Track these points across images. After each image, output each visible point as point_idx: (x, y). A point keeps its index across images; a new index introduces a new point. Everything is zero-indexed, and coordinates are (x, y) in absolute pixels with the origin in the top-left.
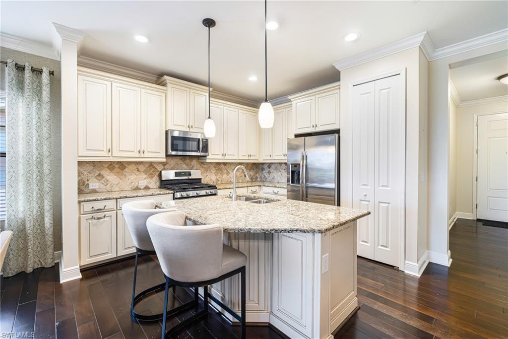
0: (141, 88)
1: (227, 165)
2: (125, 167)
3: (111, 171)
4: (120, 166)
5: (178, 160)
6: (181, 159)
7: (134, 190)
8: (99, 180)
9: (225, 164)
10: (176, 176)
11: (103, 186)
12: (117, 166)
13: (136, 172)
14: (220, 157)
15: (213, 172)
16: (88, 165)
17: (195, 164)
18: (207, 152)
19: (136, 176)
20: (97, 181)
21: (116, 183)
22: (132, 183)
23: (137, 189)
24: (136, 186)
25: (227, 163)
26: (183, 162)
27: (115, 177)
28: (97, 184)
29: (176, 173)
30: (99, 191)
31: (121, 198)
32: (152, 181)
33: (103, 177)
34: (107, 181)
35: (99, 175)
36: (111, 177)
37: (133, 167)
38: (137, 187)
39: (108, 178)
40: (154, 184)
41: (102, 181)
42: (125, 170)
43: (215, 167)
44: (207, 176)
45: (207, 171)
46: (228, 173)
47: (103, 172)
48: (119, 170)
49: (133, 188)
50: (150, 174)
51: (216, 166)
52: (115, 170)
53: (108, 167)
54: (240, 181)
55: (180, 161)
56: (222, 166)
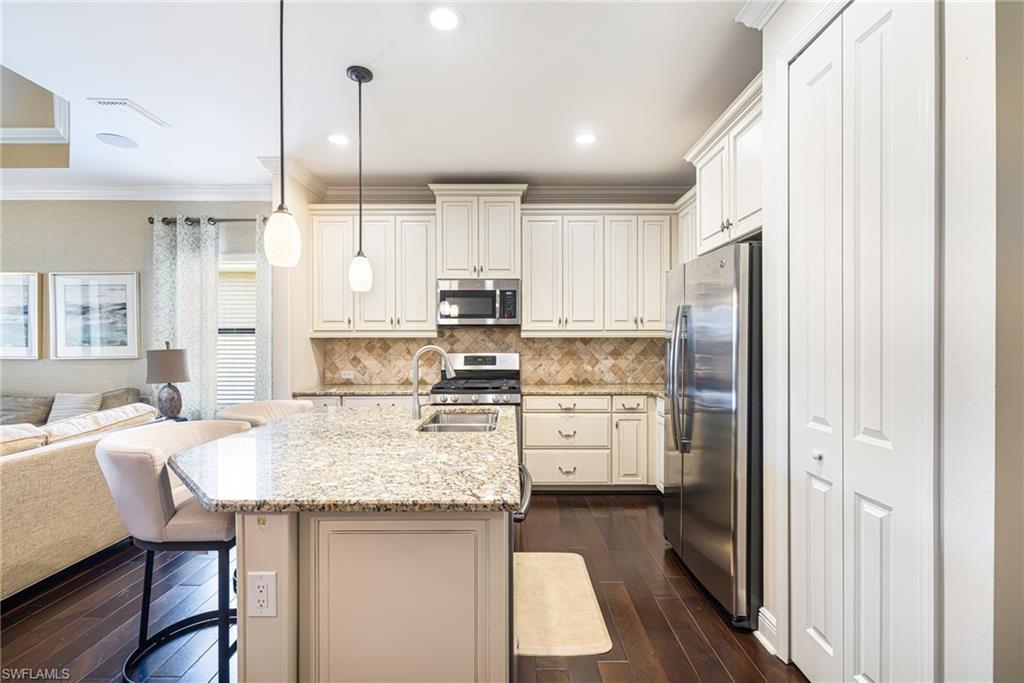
0: (395, 215)
1: (592, 343)
2: (390, 348)
3: (370, 352)
4: (382, 346)
5: (478, 335)
6: (485, 332)
7: (403, 384)
8: (355, 367)
9: (585, 341)
10: (466, 364)
11: (359, 376)
12: (378, 345)
13: (405, 354)
14: (555, 325)
15: (556, 359)
16: (341, 343)
17: (514, 342)
18: (514, 317)
19: (405, 362)
20: (351, 367)
21: (378, 371)
22: (399, 372)
23: (407, 383)
24: (405, 378)
25: (591, 339)
26: (489, 337)
27: (376, 362)
28: (352, 372)
29: (466, 358)
30: (355, 382)
31: (346, 395)
32: (430, 371)
33: (360, 362)
34: (365, 368)
35: (355, 358)
36: (370, 362)
37: (401, 346)
38: (407, 380)
39: (366, 363)
40: (434, 376)
41: (358, 368)
42: (390, 351)
43: (560, 348)
44: (541, 365)
45: (540, 355)
46: (595, 362)
47: (359, 354)
48: (380, 351)
49: (402, 381)
50: (428, 359)
51: (565, 345)
52: (375, 352)
53: (365, 347)
54: (629, 380)
55: (482, 337)
56: (579, 345)
